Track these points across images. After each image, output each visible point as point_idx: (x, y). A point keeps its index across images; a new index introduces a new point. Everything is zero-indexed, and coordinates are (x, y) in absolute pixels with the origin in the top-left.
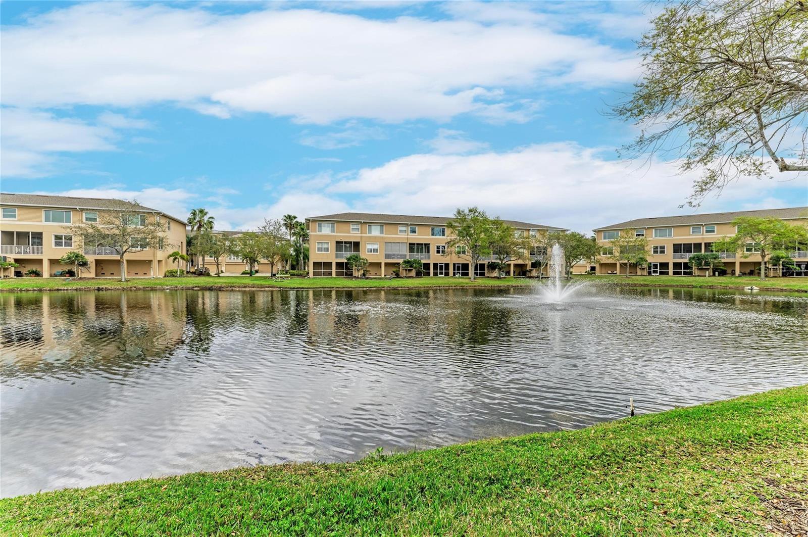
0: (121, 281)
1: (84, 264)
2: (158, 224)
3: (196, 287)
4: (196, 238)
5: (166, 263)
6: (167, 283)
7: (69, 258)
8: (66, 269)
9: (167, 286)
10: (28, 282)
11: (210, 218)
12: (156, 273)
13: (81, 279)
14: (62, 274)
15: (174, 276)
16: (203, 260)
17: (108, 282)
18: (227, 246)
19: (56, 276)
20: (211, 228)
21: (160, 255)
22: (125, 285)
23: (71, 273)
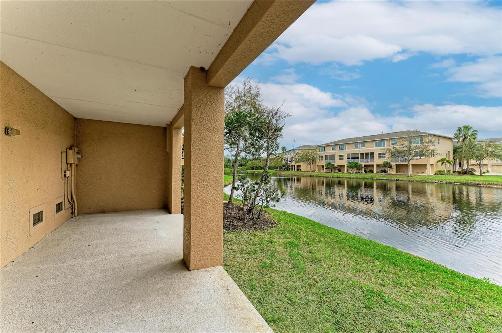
0: (408, 176)
1: (391, 167)
2: (431, 142)
3: (457, 182)
4: (461, 147)
5: (437, 165)
6: (436, 179)
7: (384, 164)
8: (383, 169)
9: (436, 180)
10: (369, 175)
11: (474, 131)
12: (430, 172)
13: (389, 174)
14: (381, 172)
15: (442, 174)
16: (467, 162)
17: (402, 177)
18: (489, 152)
19: (379, 172)
20: (474, 139)
21: (432, 161)
22: (410, 178)
23: (385, 171)
